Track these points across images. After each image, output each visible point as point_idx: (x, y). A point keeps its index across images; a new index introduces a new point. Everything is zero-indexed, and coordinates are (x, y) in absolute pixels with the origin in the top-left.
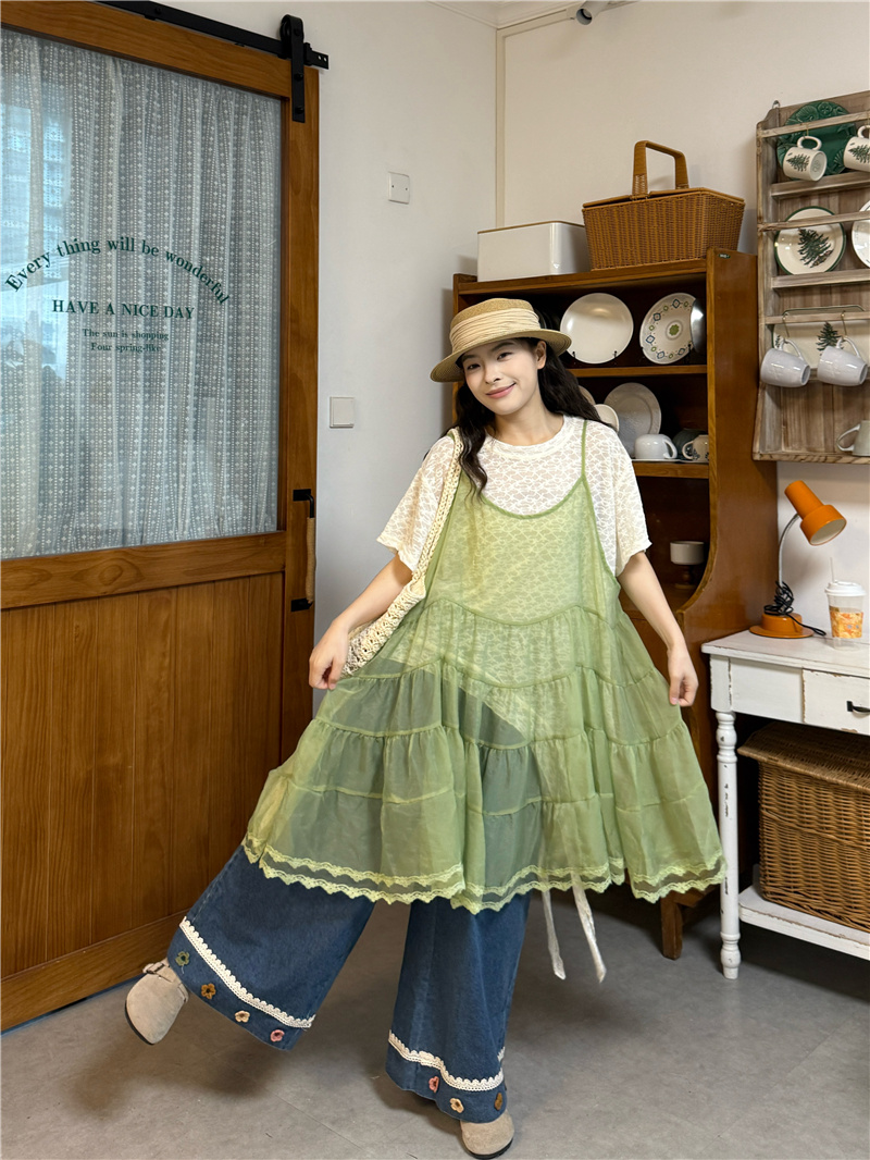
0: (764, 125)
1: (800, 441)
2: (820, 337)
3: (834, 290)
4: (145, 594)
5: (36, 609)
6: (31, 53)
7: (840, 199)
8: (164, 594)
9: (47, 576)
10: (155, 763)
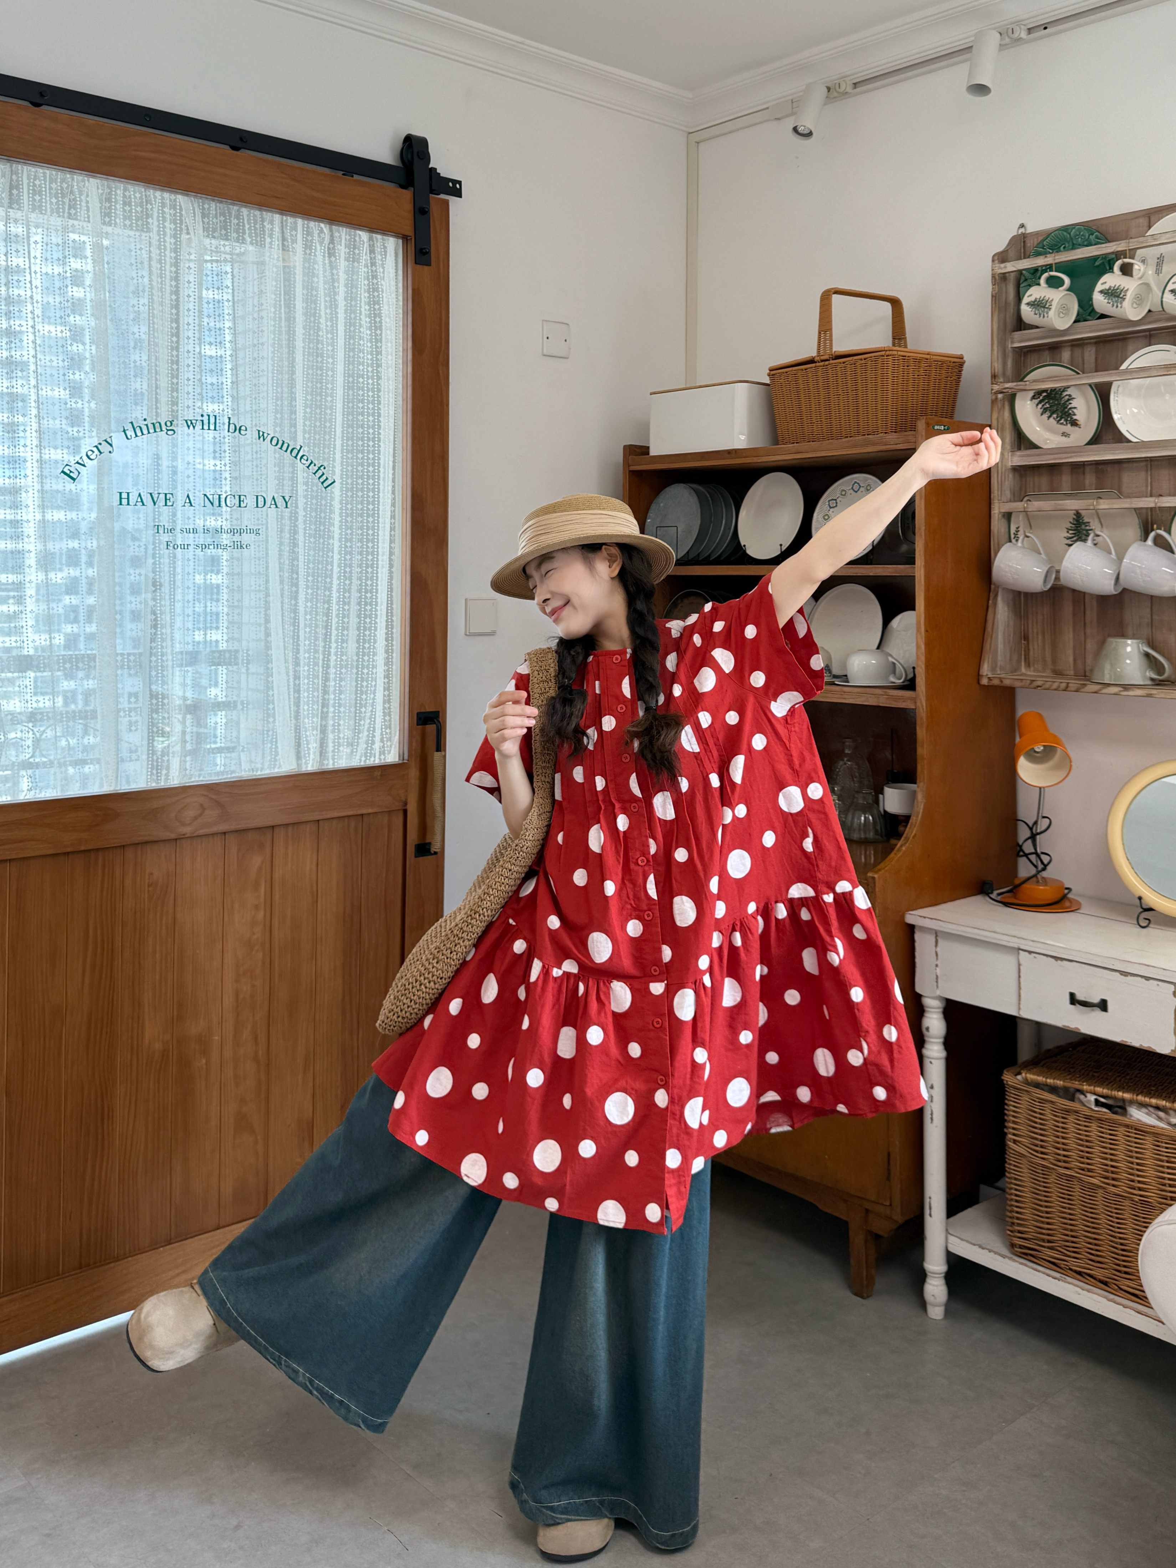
0: (1002, 257)
1: (1044, 661)
2: (1068, 530)
3: (1087, 469)
4: (232, 837)
6: (89, 199)
7: (1097, 351)
8: (258, 835)
10: (246, 1034)
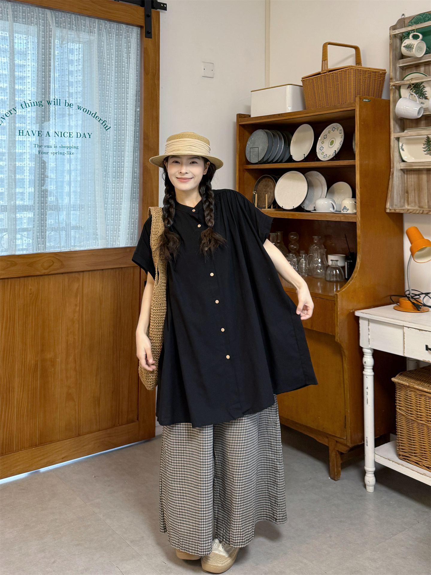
0: (394, 28)
1: (415, 202)
2: (424, 144)
4: (66, 275)
5: (10, 280)
6: (8, 10)
8: (77, 275)
9: (16, 264)
10: (71, 359)
